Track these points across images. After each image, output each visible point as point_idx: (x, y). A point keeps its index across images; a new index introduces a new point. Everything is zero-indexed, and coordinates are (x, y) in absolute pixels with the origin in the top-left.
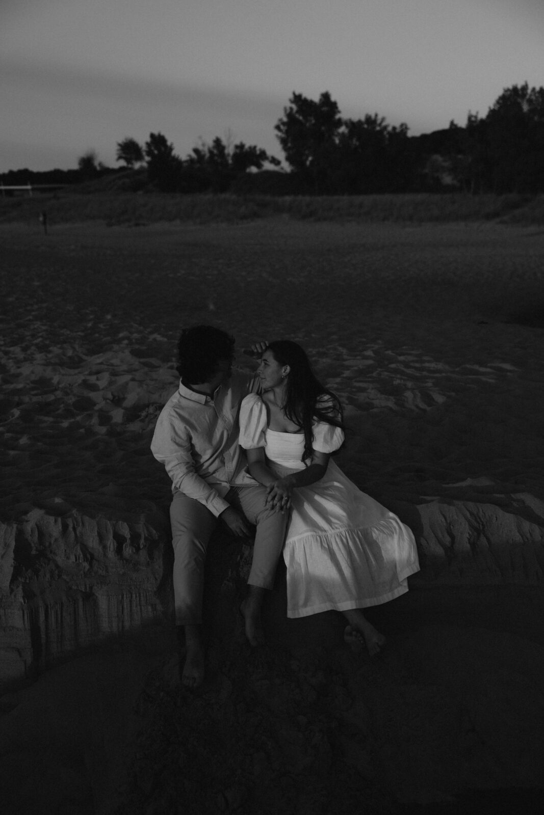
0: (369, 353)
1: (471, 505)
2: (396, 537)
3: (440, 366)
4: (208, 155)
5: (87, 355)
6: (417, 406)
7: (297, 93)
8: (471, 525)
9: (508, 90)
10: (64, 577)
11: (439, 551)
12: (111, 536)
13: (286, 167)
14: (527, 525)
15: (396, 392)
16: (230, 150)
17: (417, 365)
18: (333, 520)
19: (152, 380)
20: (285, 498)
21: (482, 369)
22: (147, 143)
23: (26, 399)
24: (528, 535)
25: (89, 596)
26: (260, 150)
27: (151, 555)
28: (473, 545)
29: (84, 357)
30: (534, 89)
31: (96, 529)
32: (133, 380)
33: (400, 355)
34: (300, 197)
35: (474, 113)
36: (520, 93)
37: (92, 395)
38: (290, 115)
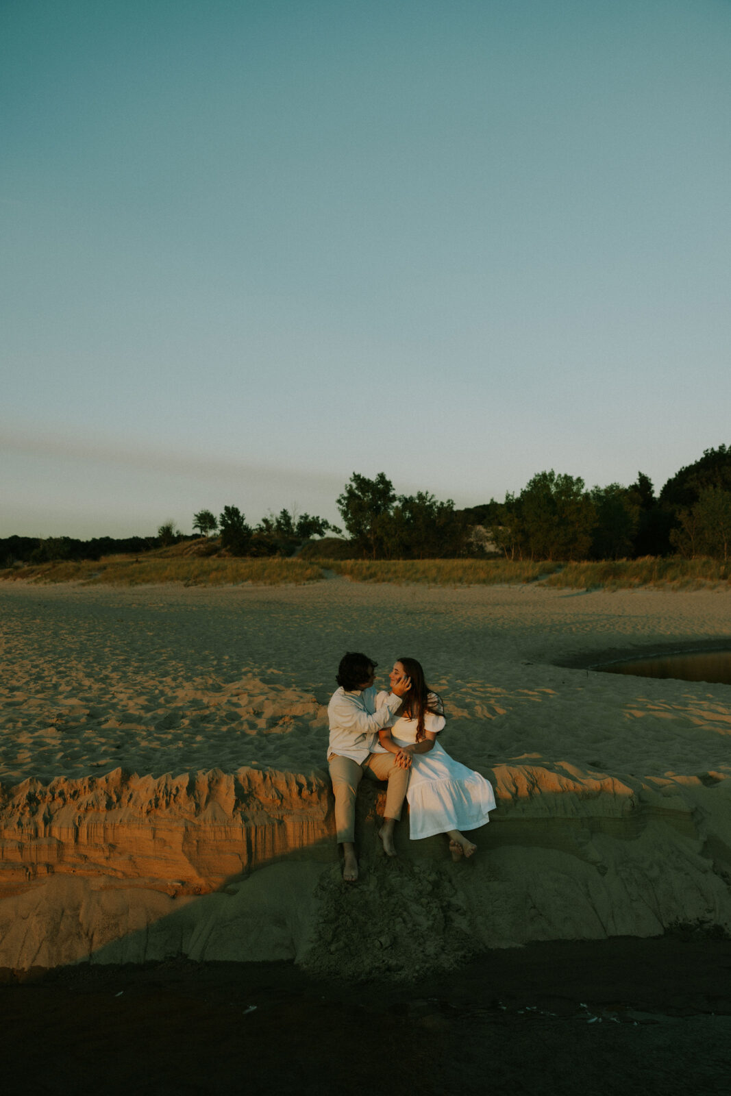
0: (444, 681)
1: (528, 767)
2: (480, 786)
3: (499, 690)
4: (276, 524)
5: (224, 683)
6: (485, 716)
7: (357, 474)
8: (528, 779)
9: (538, 475)
10: (265, 809)
11: (508, 795)
12: (294, 783)
13: (347, 535)
14: (564, 780)
15: (467, 706)
16: (295, 521)
17: (482, 690)
18: (440, 774)
19: (282, 699)
20: (408, 759)
21: (531, 693)
22: (222, 515)
23: (188, 713)
24: (566, 787)
25: (281, 822)
26: (323, 520)
27: (319, 797)
28: (530, 793)
29: (223, 685)
30: (560, 475)
31: (284, 778)
32: (267, 699)
33: (468, 683)
34: (360, 561)
35: (511, 493)
36: (548, 477)
37: (237, 710)
38: (350, 492)
